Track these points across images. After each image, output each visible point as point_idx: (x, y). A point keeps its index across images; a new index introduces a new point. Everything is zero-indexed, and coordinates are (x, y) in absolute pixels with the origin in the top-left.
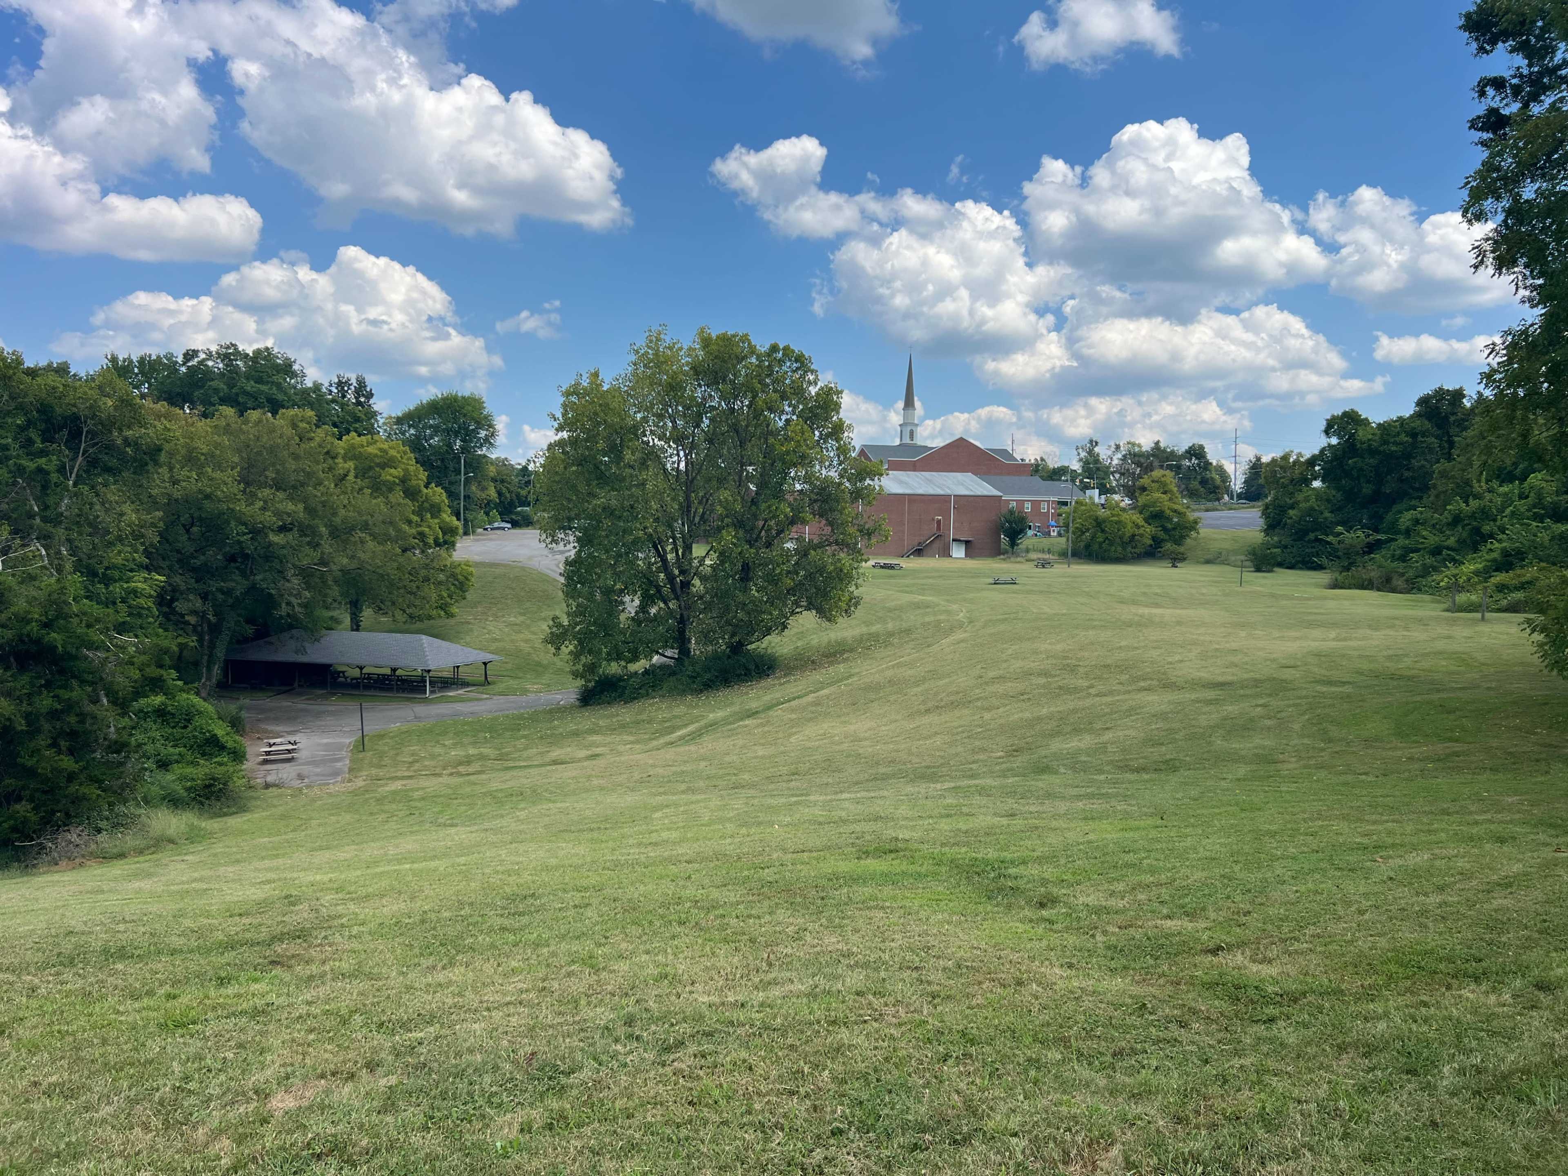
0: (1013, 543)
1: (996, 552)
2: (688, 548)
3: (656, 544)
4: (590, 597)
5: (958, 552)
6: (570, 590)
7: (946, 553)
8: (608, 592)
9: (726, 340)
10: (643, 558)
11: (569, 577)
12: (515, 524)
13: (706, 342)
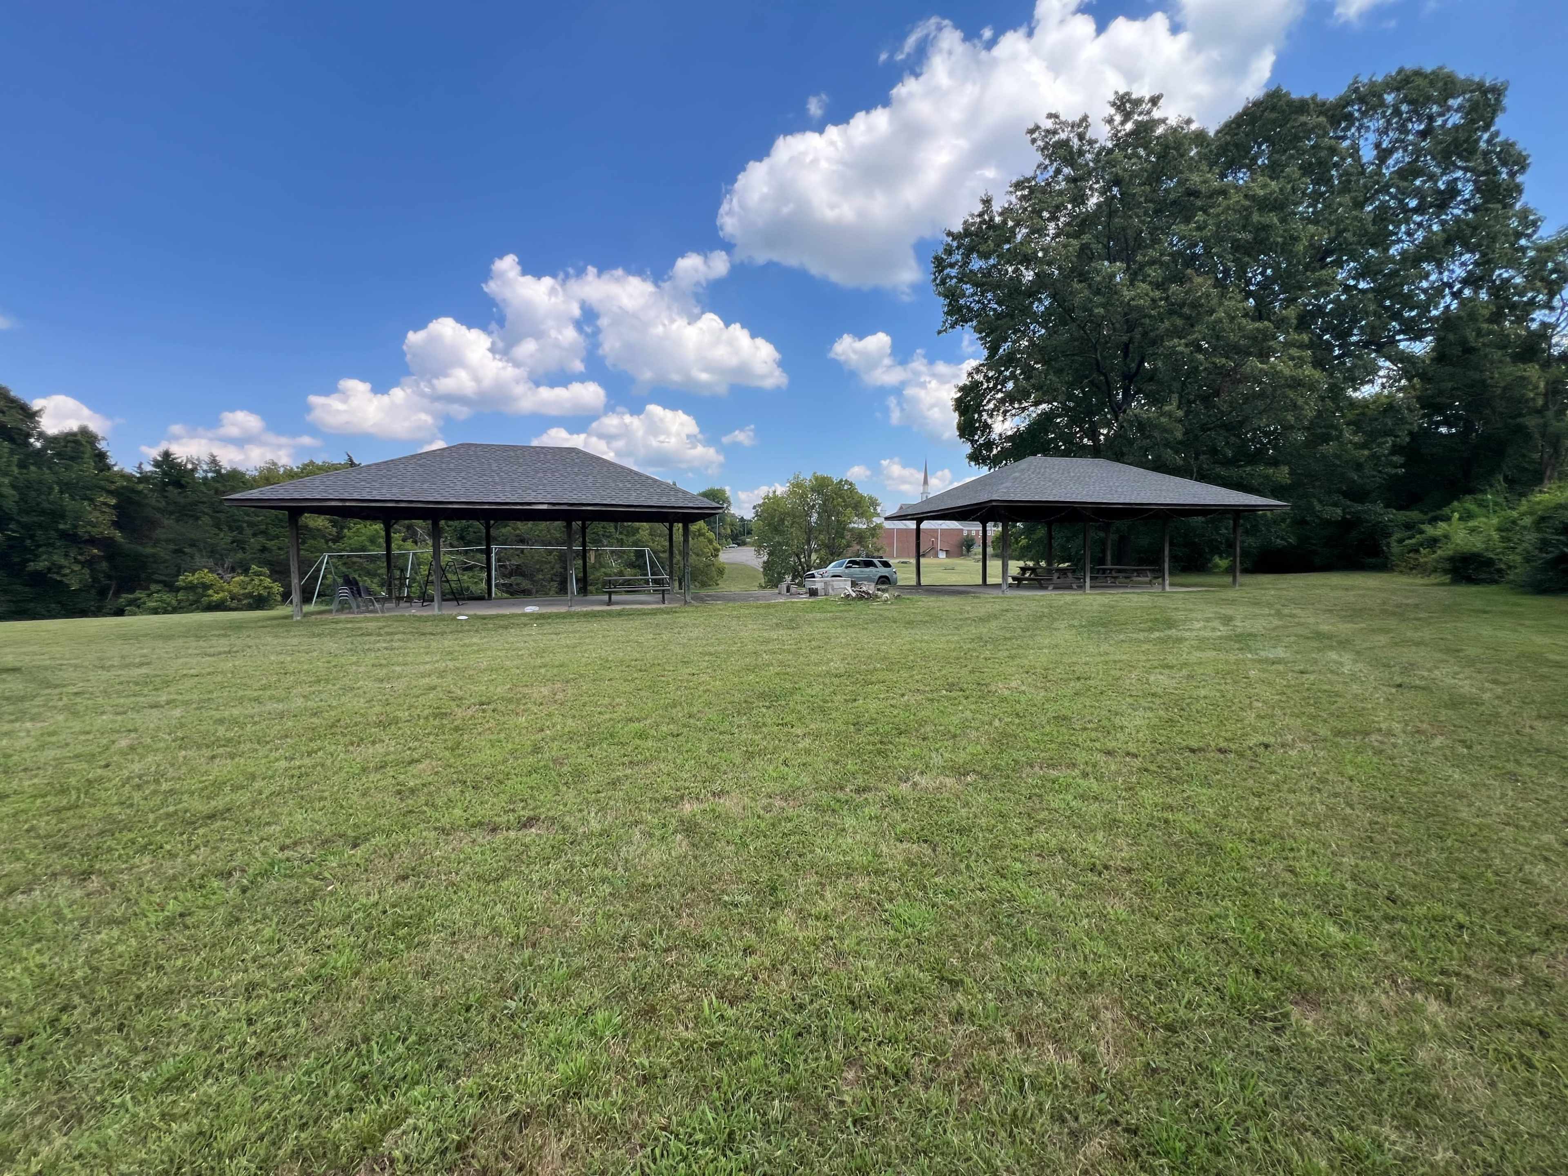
0: (968, 551)
1: (960, 555)
2: (810, 556)
3: (798, 556)
4: (773, 576)
5: (942, 555)
6: (765, 574)
7: (936, 556)
8: (779, 573)
9: (824, 478)
10: (793, 560)
11: (765, 569)
12: (739, 545)
13: (816, 479)
